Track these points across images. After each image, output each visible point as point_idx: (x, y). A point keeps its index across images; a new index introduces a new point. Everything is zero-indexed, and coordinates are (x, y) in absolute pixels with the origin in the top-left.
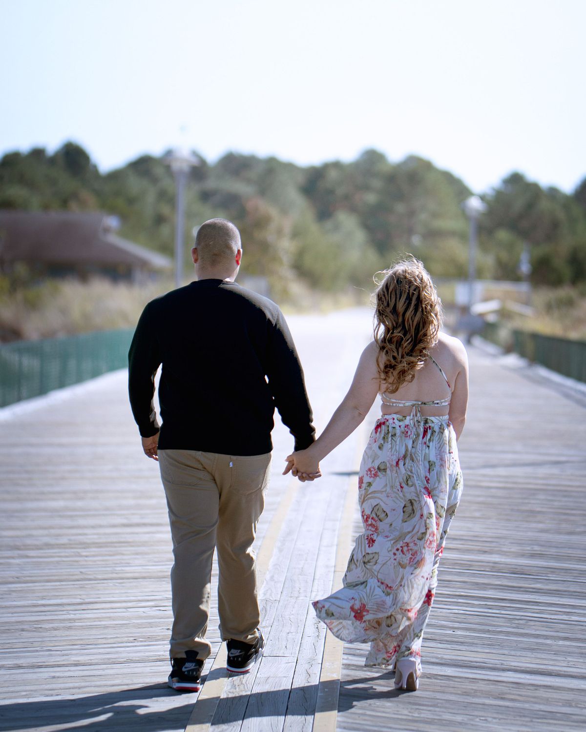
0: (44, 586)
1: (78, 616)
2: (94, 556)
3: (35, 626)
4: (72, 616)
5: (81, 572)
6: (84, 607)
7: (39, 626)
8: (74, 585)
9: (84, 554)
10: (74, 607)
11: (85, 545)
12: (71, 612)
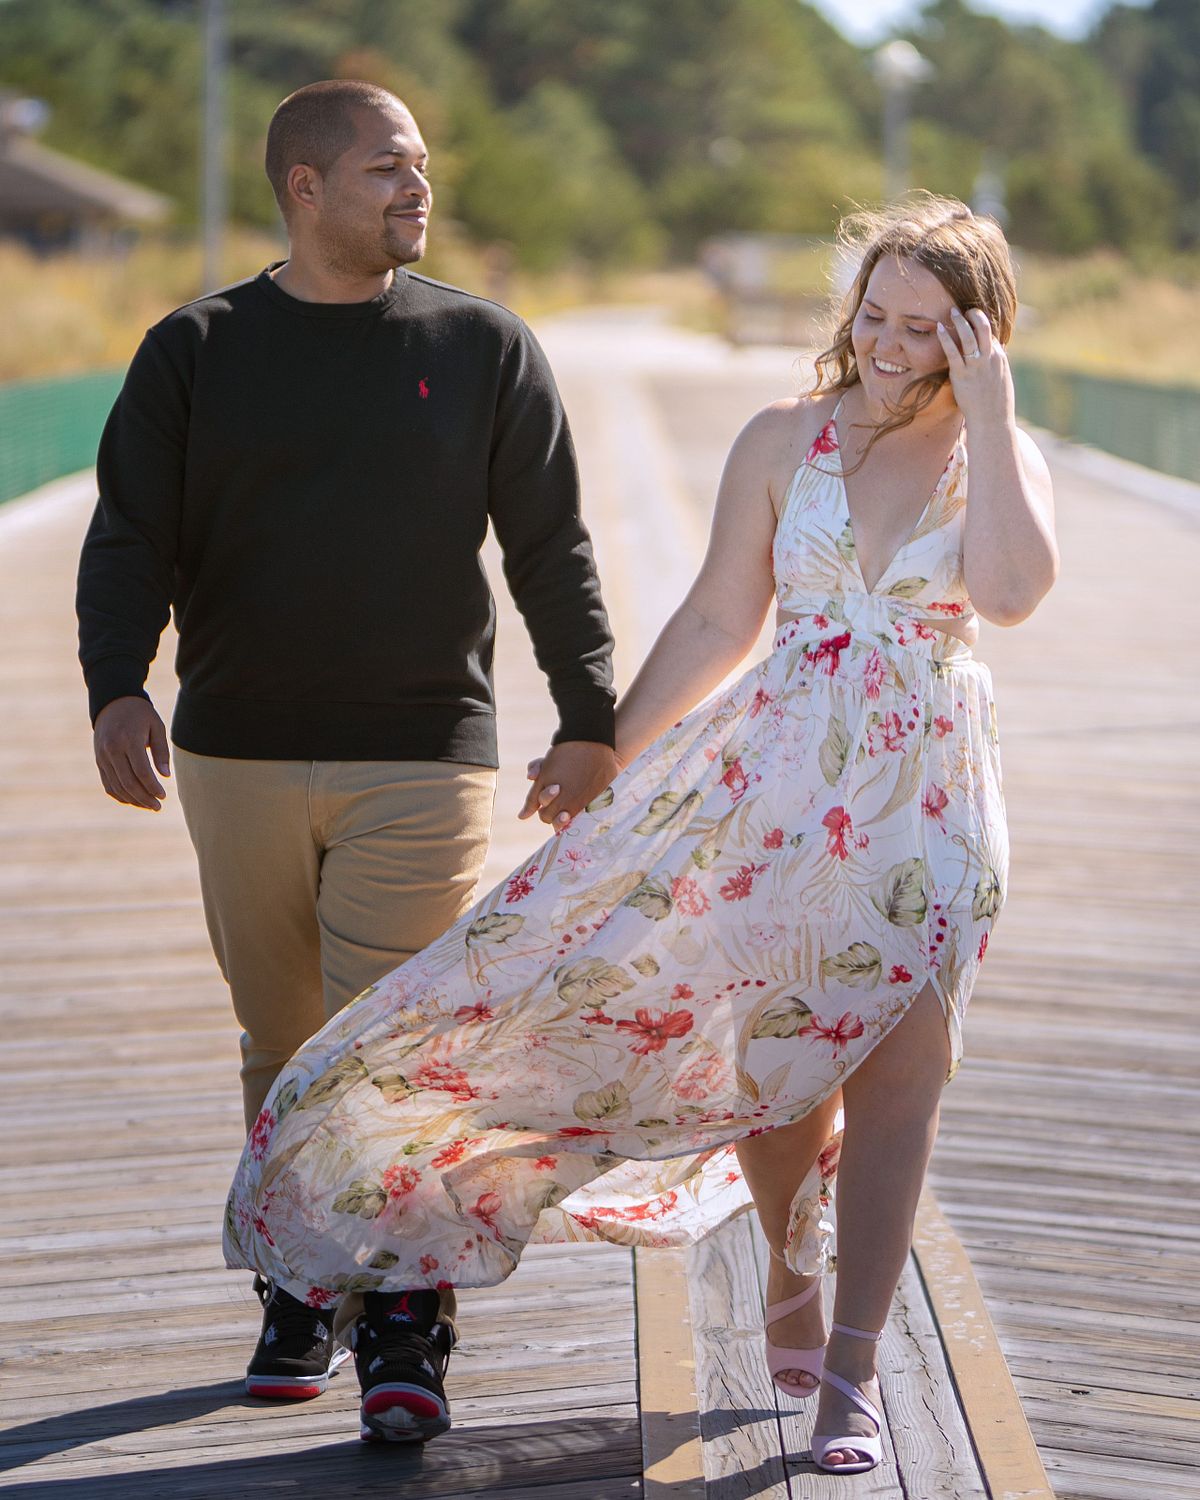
0: (32, 1178)
1: (160, 1301)
2: (153, 1060)
3: (38, 1345)
4: (141, 1301)
5: (131, 1123)
6: (170, 1261)
7: (51, 1345)
8: (120, 1171)
9: (125, 1052)
10: (143, 1261)
11: (122, 1022)
12: (135, 1283)
